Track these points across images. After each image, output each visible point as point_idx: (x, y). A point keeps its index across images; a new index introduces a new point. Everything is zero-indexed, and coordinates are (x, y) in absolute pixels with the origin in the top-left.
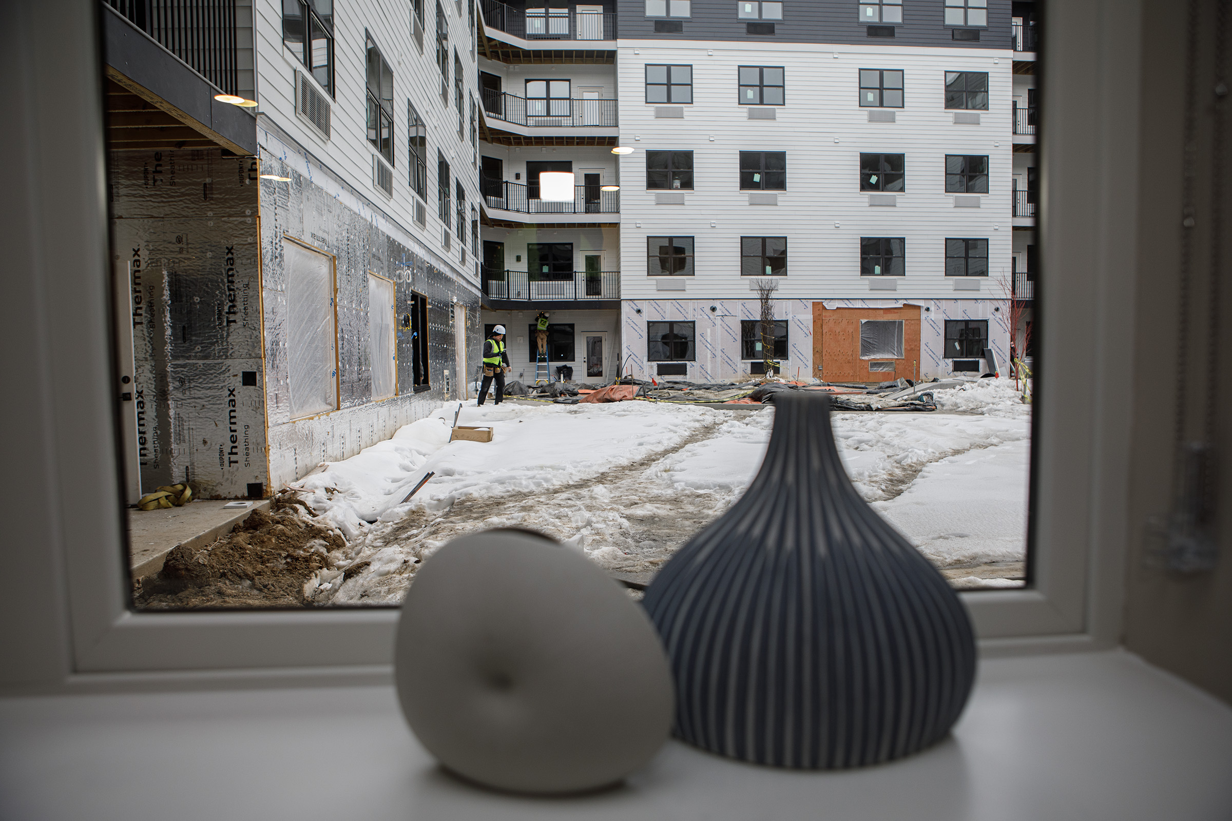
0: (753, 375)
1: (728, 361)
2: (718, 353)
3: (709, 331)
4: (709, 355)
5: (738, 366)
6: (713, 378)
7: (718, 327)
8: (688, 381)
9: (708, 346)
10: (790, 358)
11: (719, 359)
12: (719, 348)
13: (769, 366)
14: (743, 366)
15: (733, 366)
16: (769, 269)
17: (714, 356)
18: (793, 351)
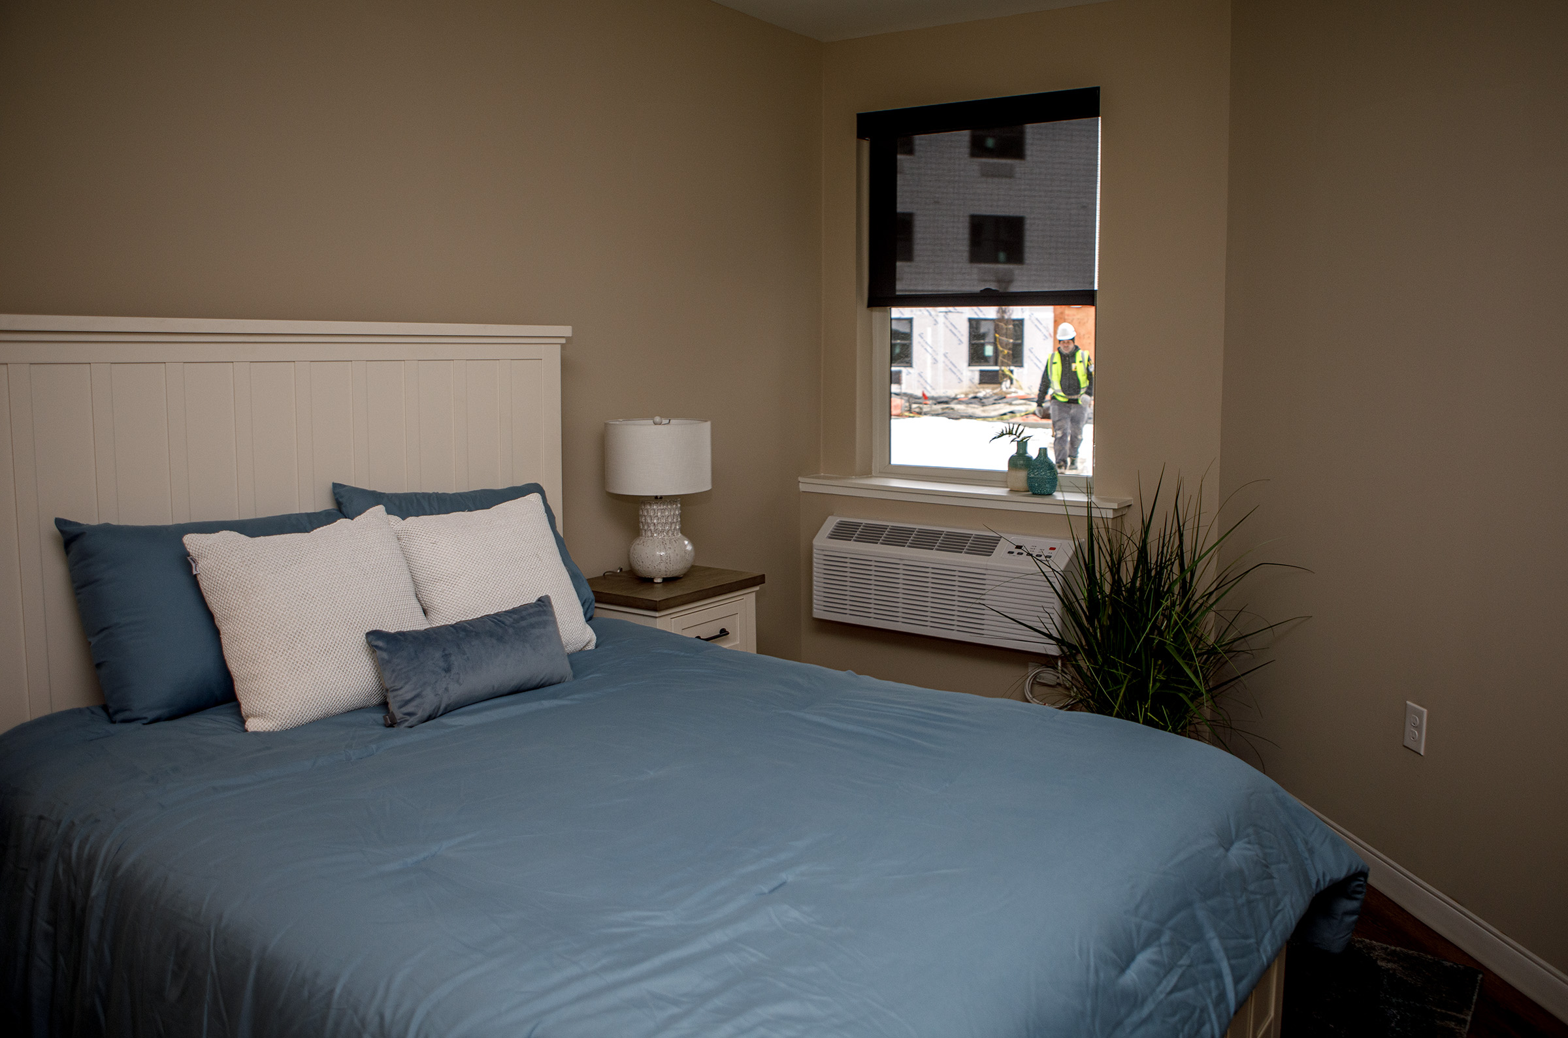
0: (982, 386)
1: (952, 368)
2: (941, 358)
3: (929, 330)
4: (929, 360)
5: (964, 374)
6: (933, 389)
7: (941, 326)
8: (904, 391)
9: (929, 349)
10: (1025, 364)
11: (941, 365)
12: (942, 351)
13: (1005, 375)
14: (969, 374)
15: (958, 374)
16: (1002, 256)
17: (935, 361)
18: (1029, 357)
